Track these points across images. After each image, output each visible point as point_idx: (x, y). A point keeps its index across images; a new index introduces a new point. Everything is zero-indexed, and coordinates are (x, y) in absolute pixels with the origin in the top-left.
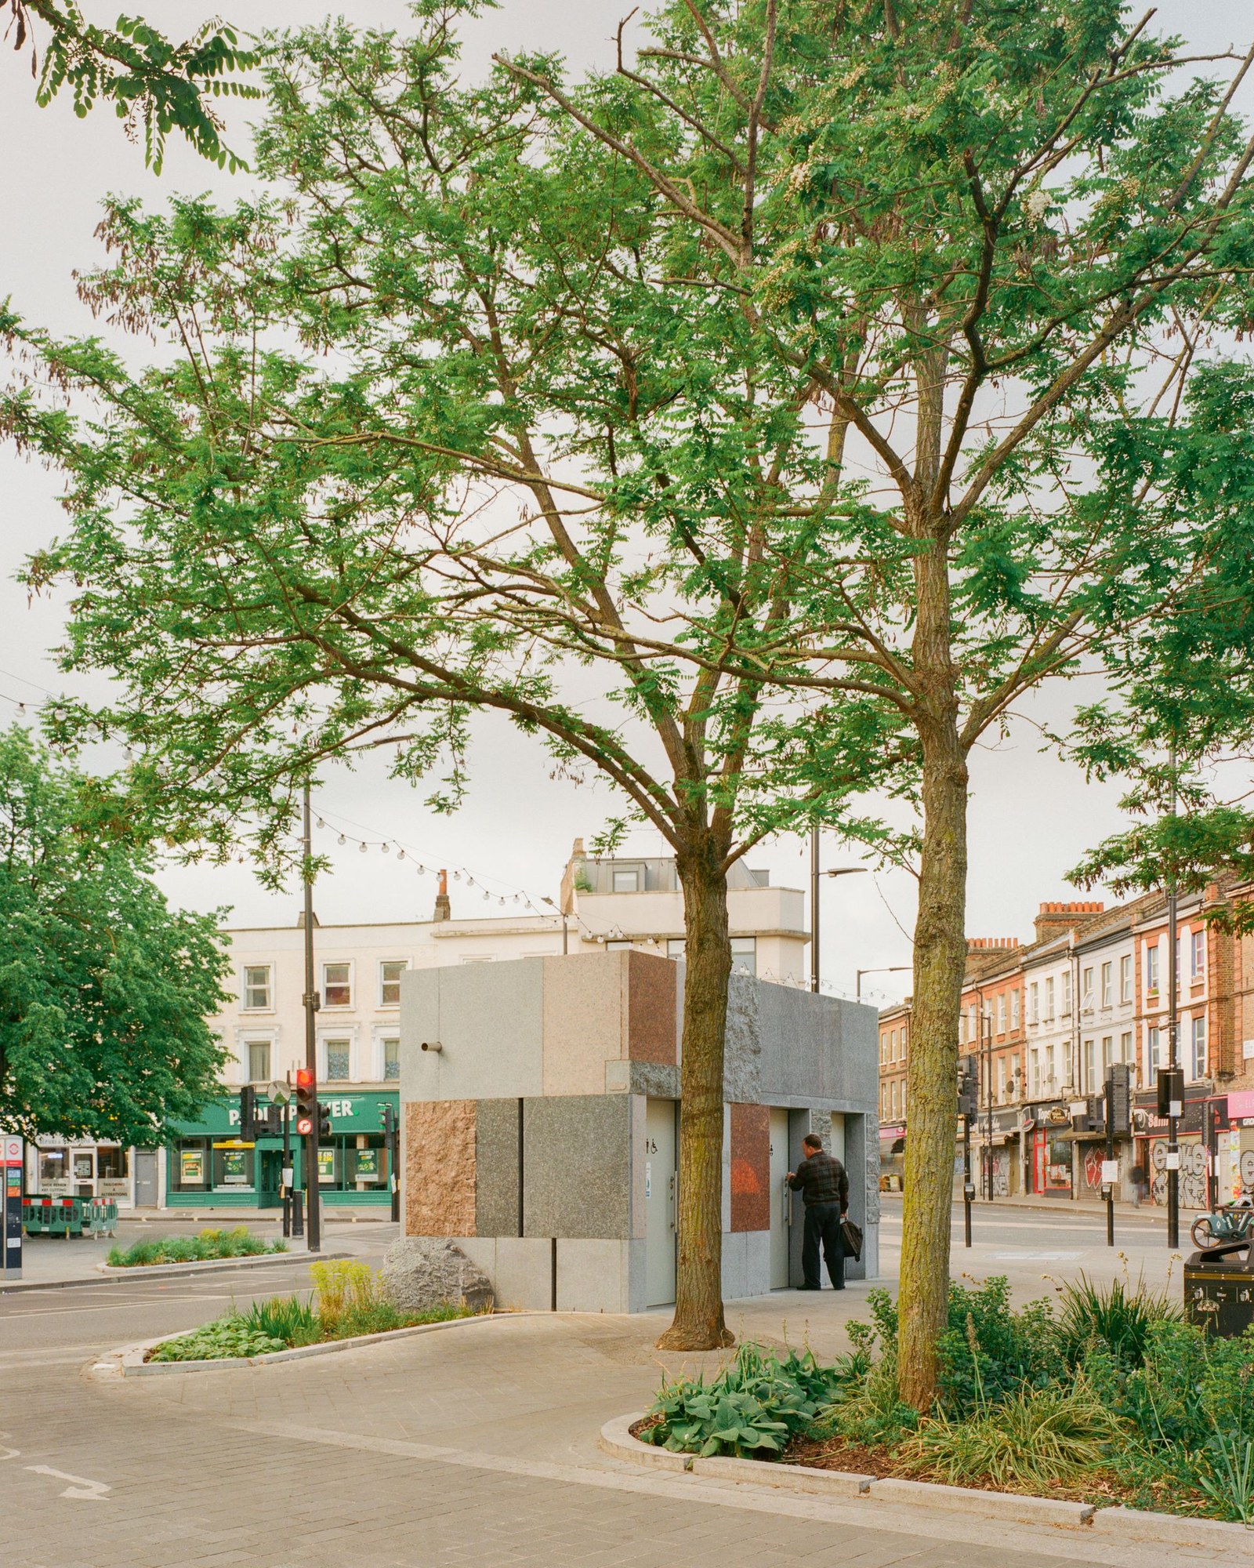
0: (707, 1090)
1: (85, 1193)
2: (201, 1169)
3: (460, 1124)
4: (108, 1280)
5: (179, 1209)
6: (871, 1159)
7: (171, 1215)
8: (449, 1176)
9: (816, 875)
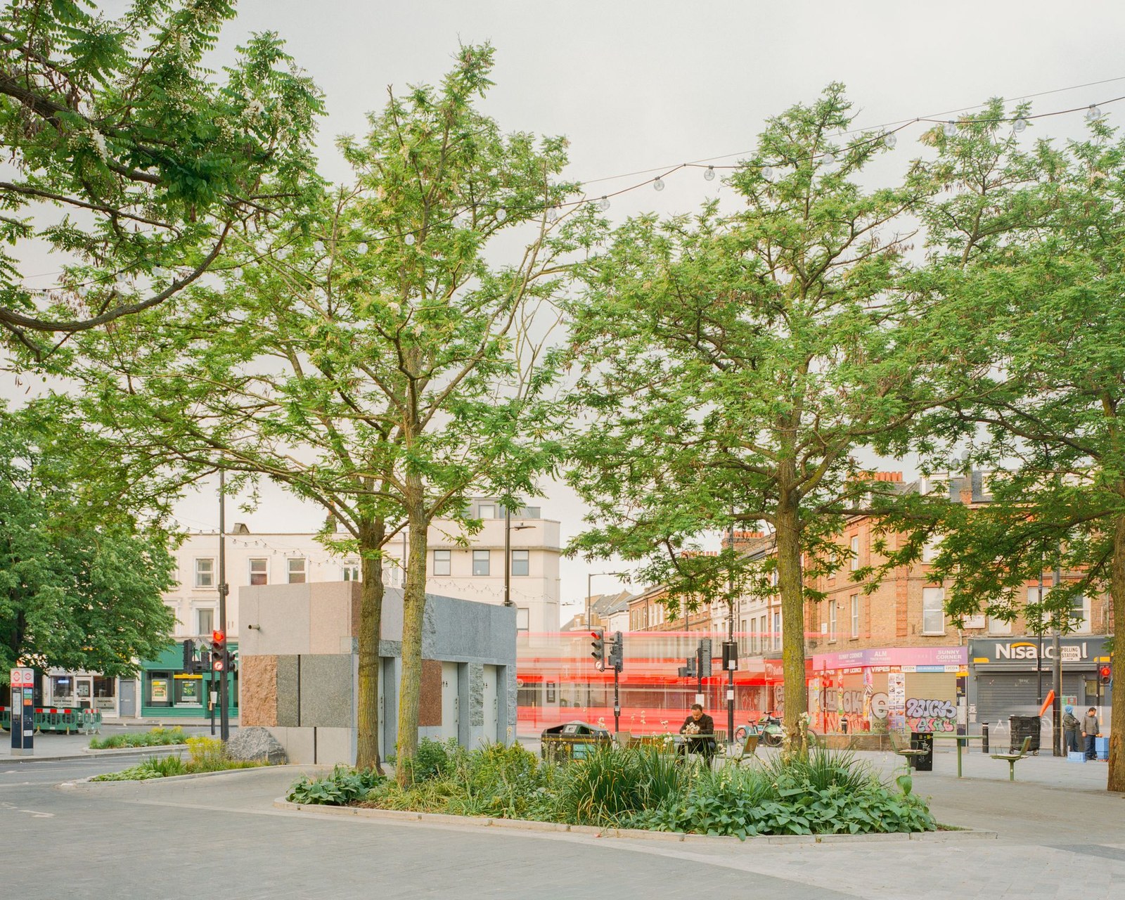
0: (370, 654)
1: (85, 705)
2: (165, 692)
3: (269, 668)
4: (89, 756)
5: (150, 718)
6: (511, 690)
7: (144, 722)
8: (263, 695)
9: (508, 529)
